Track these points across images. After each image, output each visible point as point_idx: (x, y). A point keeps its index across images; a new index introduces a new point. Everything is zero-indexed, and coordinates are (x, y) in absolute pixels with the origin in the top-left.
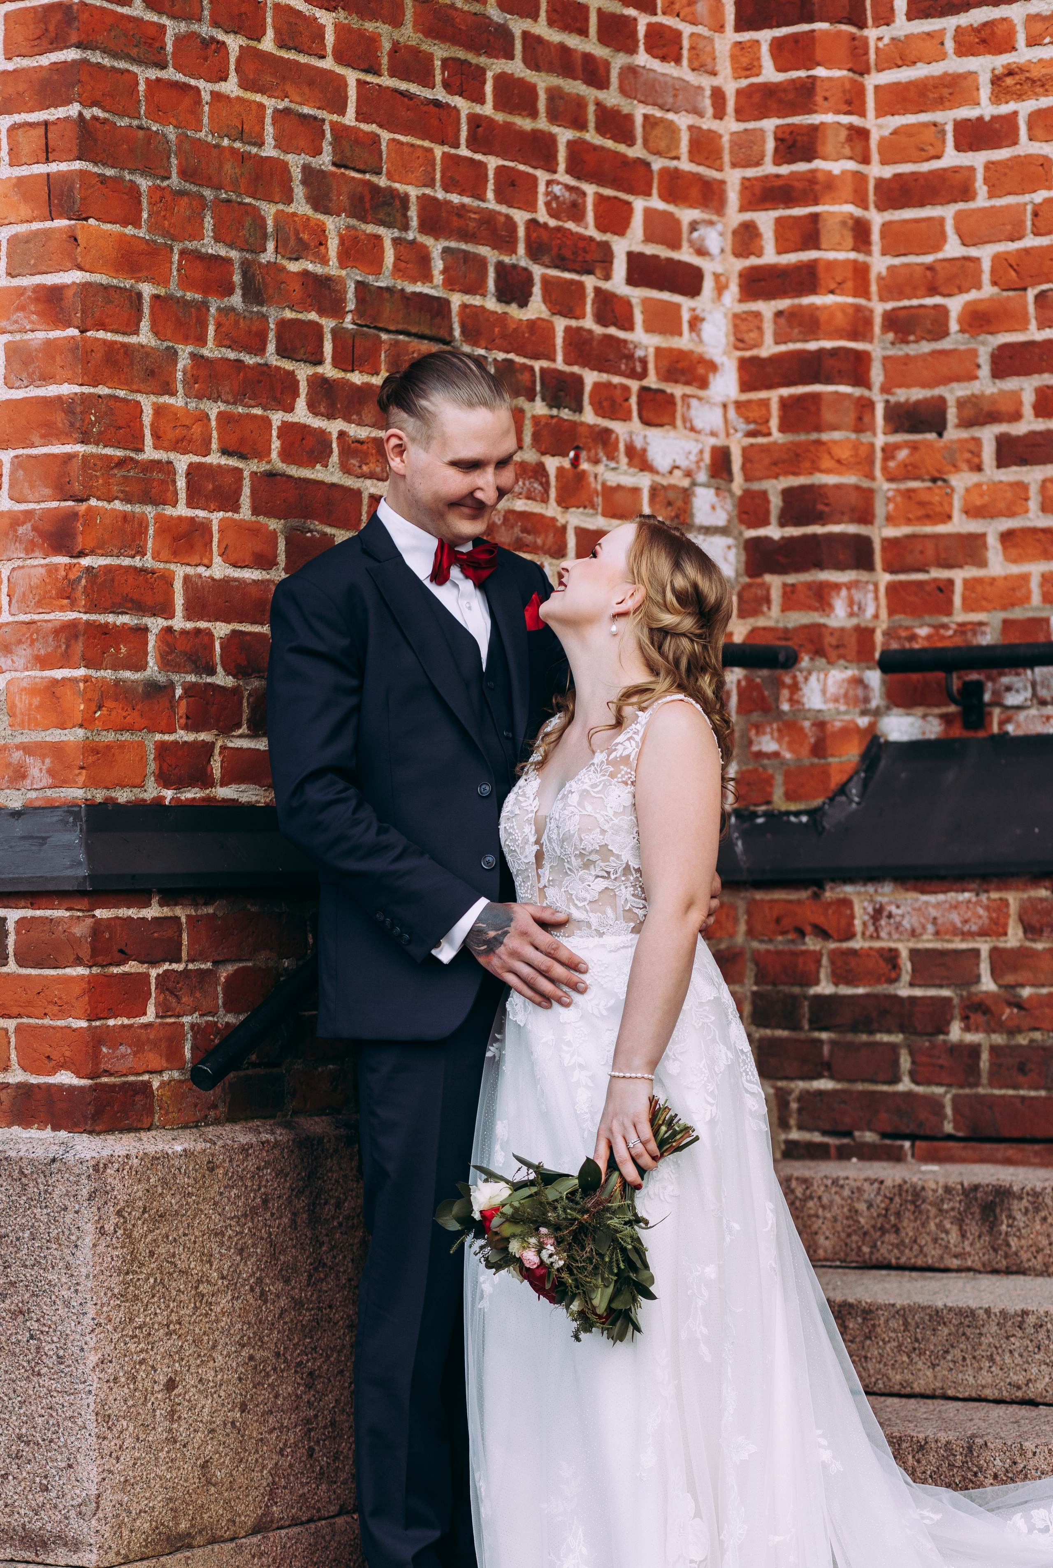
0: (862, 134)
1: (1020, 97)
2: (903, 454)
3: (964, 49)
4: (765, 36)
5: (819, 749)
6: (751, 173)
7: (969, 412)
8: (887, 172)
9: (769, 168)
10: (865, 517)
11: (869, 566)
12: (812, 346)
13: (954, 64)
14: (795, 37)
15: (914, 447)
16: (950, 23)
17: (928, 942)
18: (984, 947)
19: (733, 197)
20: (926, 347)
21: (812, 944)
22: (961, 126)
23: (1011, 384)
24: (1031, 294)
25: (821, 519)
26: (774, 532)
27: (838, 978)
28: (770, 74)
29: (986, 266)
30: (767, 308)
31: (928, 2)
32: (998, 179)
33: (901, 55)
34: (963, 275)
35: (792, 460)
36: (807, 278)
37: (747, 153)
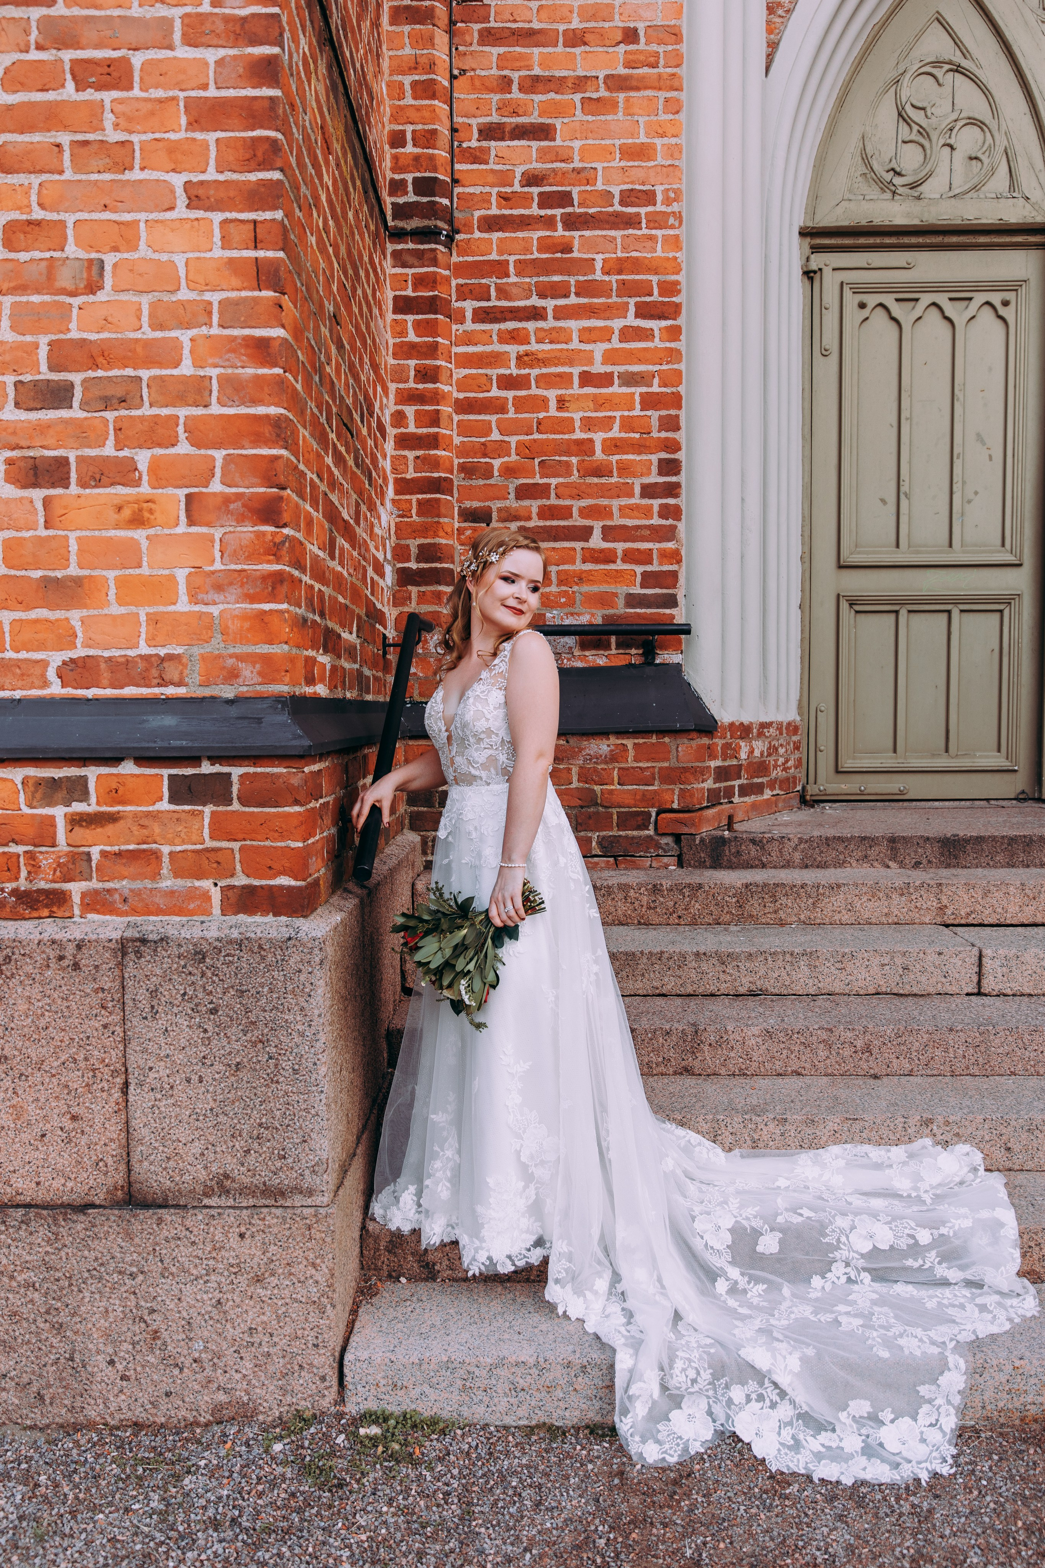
0: (451, 374)
1: (531, 367)
2: (468, 533)
3: (501, 341)
4: (410, 318)
6: (401, 386)
7: (504, 515)
8: (461, 396)
9: (411, 384)
10: (452, 560)
12: (436, 475)
13: (497, 347)
14: (427, 321)
15: (474, 530)
16: (496, 327)
20: (481, 482)
22: (499, 377)
23: (526, 503)
24: (537, 461)
25: (439, 560)
26: (413, 565)
28: (412, 337)
29: (513, 446)
30: (411, 455)
31: (484, 316)
32: (520, 404)
33: (468, 339)
34: (501, 449)
35: (423, 530)
36: (433, 442)
37: (399, 375)
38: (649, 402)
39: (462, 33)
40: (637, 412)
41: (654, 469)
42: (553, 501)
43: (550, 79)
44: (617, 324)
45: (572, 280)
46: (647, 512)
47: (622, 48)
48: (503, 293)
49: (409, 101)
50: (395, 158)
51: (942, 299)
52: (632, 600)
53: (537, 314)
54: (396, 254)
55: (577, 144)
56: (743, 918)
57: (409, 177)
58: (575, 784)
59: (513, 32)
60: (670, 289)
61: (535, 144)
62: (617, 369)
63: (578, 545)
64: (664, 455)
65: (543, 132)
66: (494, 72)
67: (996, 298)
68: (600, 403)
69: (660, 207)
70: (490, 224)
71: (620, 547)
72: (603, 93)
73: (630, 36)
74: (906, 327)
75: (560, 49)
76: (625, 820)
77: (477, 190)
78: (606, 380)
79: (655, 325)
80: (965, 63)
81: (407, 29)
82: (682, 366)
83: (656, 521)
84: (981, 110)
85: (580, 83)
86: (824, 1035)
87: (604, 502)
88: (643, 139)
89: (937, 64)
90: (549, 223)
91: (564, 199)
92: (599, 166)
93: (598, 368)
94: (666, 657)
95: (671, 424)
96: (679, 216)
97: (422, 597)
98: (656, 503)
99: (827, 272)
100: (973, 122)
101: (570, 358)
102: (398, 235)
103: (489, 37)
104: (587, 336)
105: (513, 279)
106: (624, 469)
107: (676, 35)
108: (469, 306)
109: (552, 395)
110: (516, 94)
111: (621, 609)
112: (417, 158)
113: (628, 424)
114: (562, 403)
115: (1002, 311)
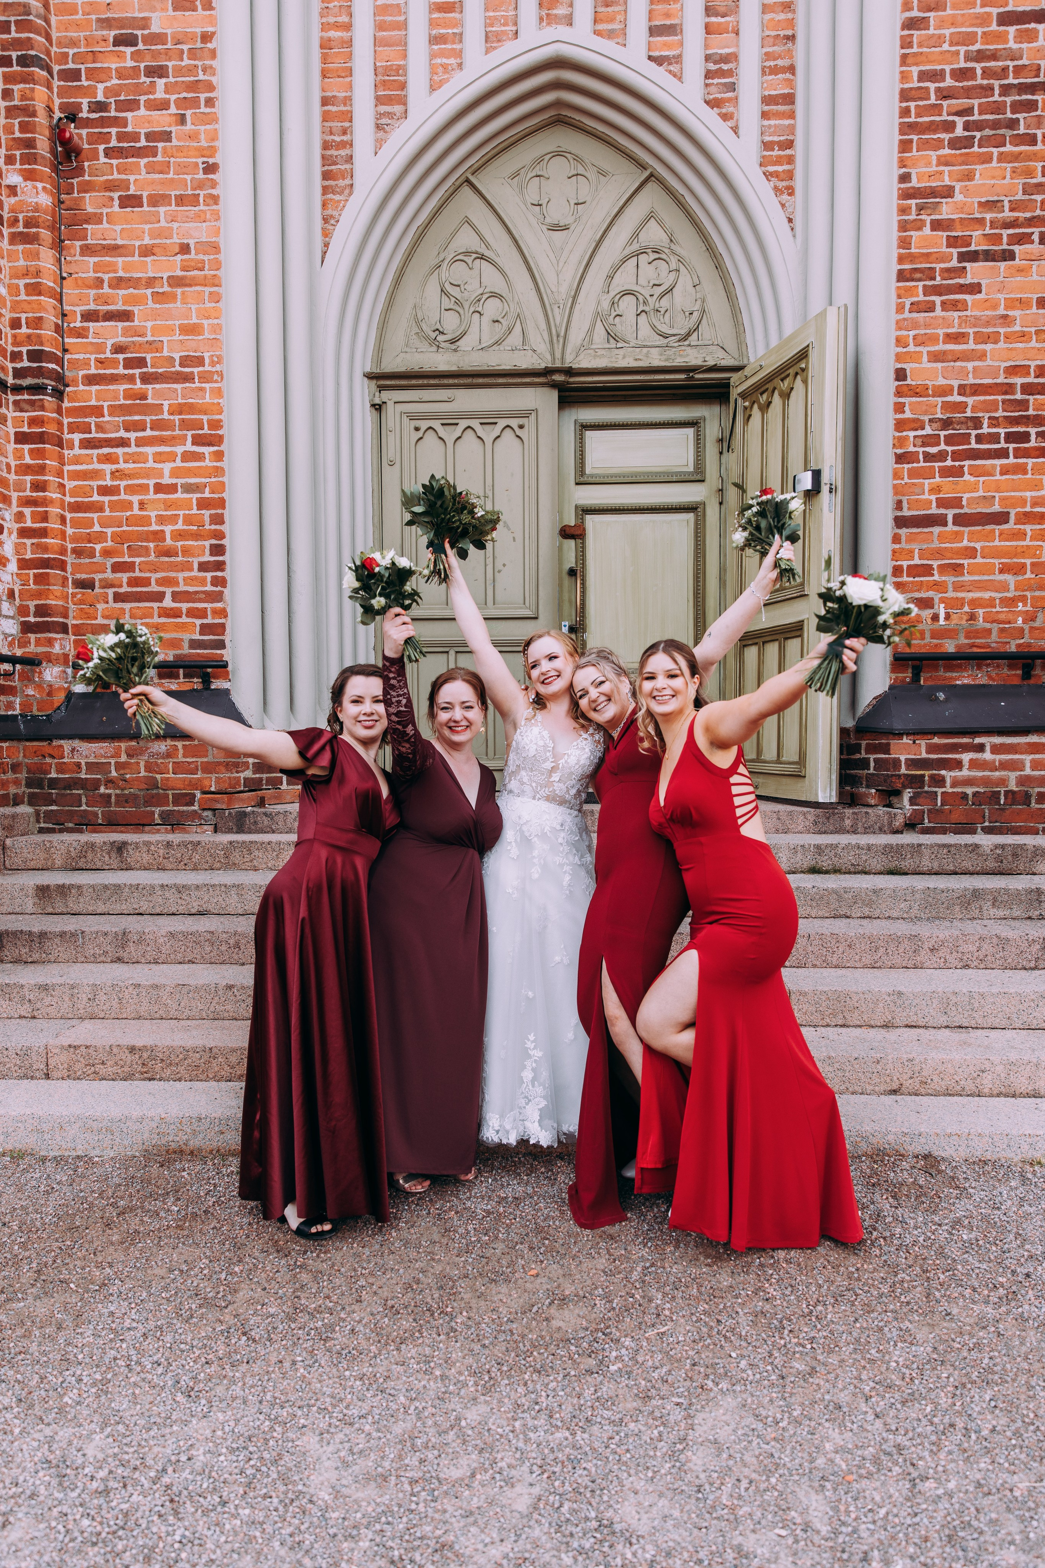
0: (62, 486)
1: (121, 480)
2: (79, 596)
3: (100, 461)
4: (26, 447)
5: (50, 694)
6: (21, 494)
7: (103, 584)
8: (72, 500)
9: (28, 493)
10: (66, 616)
11: (67, 633)
12: (46, 556)
13: (97, 466)
14: (38, 449)
15: (83, 594)
16: (95, 452)
17: (92, 760)
18: (113, 761)
19: (14, 502)
20: (87, 560)
21: (48, 760)
22: (99, 487)
23: (119, 575)
24: (126, 546)
25: (49, 615)
26: (32, 619)
27: (58, 772)
28: (28, 460)
29: (109, 535)
30: (28, 542)
31: (87, 444)
32: (113, 506)
33: (77, 460)
34: (100, 537)
35: (39, 595)
36: (43, 533)
37: (19, 487)
38: (203, 504)
39: (69, 248)
40: (195, 511)
41: (207, 551)
42: (137, 574)
43: (129, 279)
44: (179, 450)
45: (148, 419)
46: (203, 582)
47: (179, 257)
48: (100, 428)
49: (23, 297)
50: (14, 336)
51: (475, 424)
52: (194, 644)
53: (123, 443)
54: (16, 403)
55: (149, 324)
56: (229, 865)
57: (24, 350)
58: (143, 773)
59: (104, 247)
60: (216, 425)
61: (120, 325)
62: (180, 481)
63: (155, 605)
64: (214, 542)
65: (125, 316)
66: (91, 274)
67: (514, 423)
68: (168, 505)
69: (207, 368)
70: (91, 380)
71: (184, 606)
72: (166, 288)
73: (185, 249)
74: (450, 443)
75: (136, 258)
76: (179, 799)
77: (81, 356)
78: (172, 489)
79: (206, 450)
80: (487, 253)
81: (21, 247)
82: (225, 479)
83: (209, 588)
84: (499, 286)
85: (151, 282)
86: (208, 936)
87: (173, 574)
88: (195, 320)
89: (467, 253)
90: (131, 379)
91: (141, 362)
92: (165, 339)
93: (167, 480)
94: (216, 684)
95: (219, 520)
96: (221, 374)
97: (38, 642)
98: (209, 575)
99: (390, 404)
100: (494, 295)
101: (148, 473)
102: (17, 389)
103: (87, 250)
104: (159, 458)
105: (107, 418)
106: (186, 551)
107: (215, 248)
108: (77, 437)
109: (135, 499)
110: (106, 289)
111: (186, 650)
112: (29, 336)
113: (188, 520)
114: (142, 504)
115: (519, 432)
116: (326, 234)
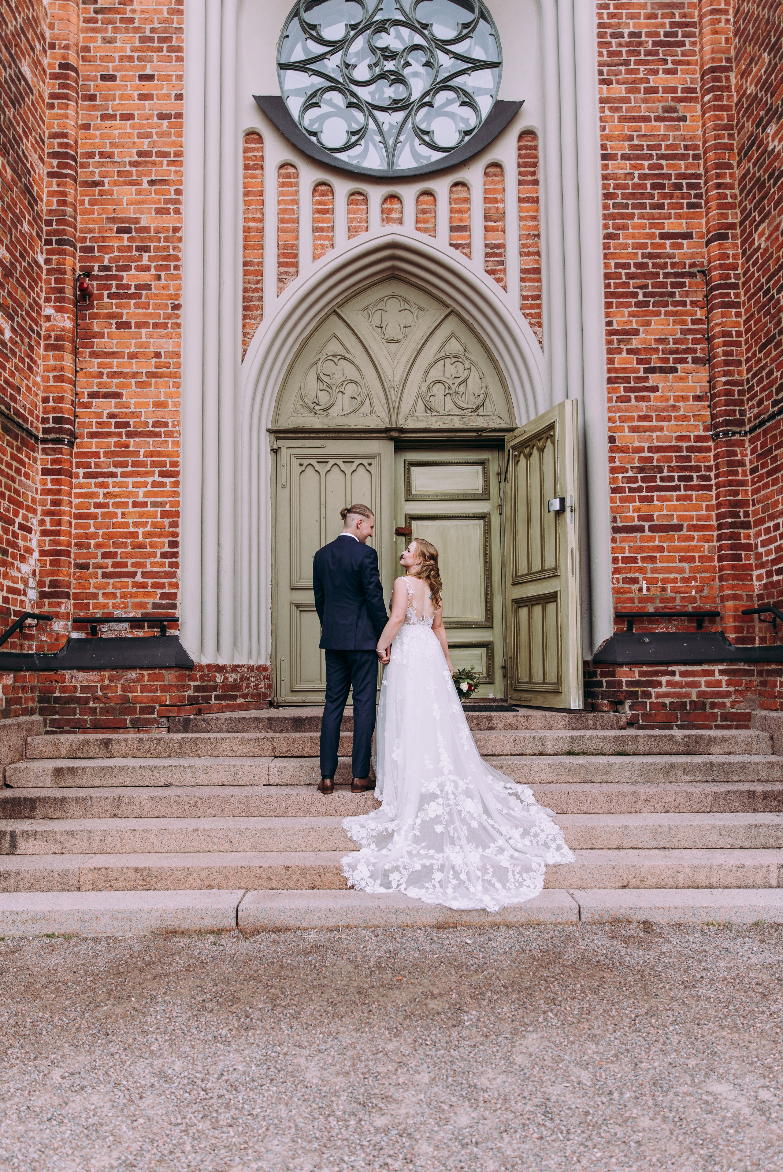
0: (71, 502)
1: (110, 498)
2: (78, 574)
3: (96, 486)
4: (49, 478)
5: (57, 639)
6: (44, 508)
7: (95, 566)
8: (77, 511)
9: (49, 507)
10: (69, 588)
11: (69, 598)
12: (59, 548)
13: (94, 490)
14: (57, 479)
15: (81, 573)
16: (94, 481)
17: (85, 684)
18: (99, 685)
19: (39, 513)
20: (85, 551)
21: (54, 684)
22: (95, 503)
23: (106, 560)
24: (111, 541)
25: (59, 587)
26: (46, 589)
27: (61, 692)
28: (49, 486)
29: (100, 534)
30: (47, 539)
31: (87, 476)
32: (104, 516)
33: (81, 486)
34: (95, 535)
35: (52, 573)
36: (58, 533)
37: (43, 503)
38: (164, 515)
39: (81, 353)
40: (159, 519)
41: (167, 545)
42: (119, 559)
43: (121, 373)
44: (150, 480)
45: (130, 460)
46: (163, 565)
47: (154, 360)
48: (97, 465)
49: (52, 383)
50: (44, 408)
51: (339, 462)
52: (155, 606)
53: (113, 475)
54: (43, 449)
55: (133, 401)
56: (182, 754)
57: (51, 416)
58: (120, 693)
59: (104, 353)
60: (175, 464)
61: (113, 401)
62: (149, 500)
63: (130, 580)
64: (171, 539)
65: (117, 395)
66: (96, 369)
67: (365, 462)
68: (141, 515)
69: (170, 428)
70: (92, 435)
71: (150, 581)
72: (145, 379)
73: (158, 355)
74: (323, 474)
75: (126, 360)
76: (143, 711)
77: (86, 420)
78: (144, 505)
79: (168, 480)
80: (347, 356)
81: (52, 353)
82: (180, 499)
83: (167, 569)
84: (355, 376)
85: (135, 375)
86: (176, 799)
87: (143, 560)
88: (163, 399)
89: (335, 356)
90: (119, 435)
91: (127, 425)
92: (143, 410)
93: (141, 499)
94: (170, 633)
95: (175, 525)
96: (179, 433)
97: (50, 605)
98: (167, 561)
99: (283, 449)
100: (352, 382)
101: (128, 495)
102: (44, 441)
103: (93, 355)
104: (136, 485)
105: (102, 459)
106: (152, 545)
107: (178, 355)
108: (81, 471)
109: (119, 511)
110: (105, 379)
111: (150, 610)
112: (54, 408)
113: (154, 525)
114: (123, 515)
115: (368, 468)
116: (245, 344)
